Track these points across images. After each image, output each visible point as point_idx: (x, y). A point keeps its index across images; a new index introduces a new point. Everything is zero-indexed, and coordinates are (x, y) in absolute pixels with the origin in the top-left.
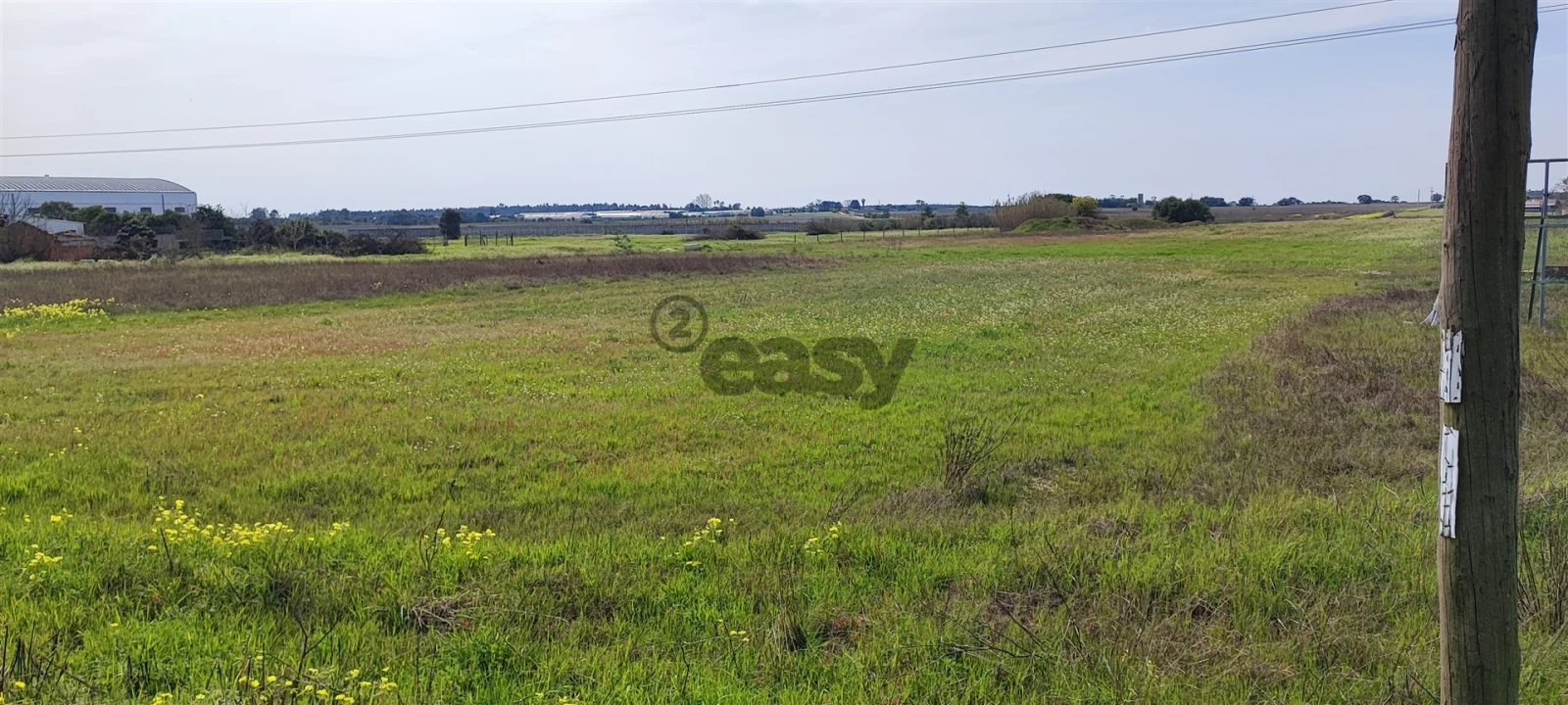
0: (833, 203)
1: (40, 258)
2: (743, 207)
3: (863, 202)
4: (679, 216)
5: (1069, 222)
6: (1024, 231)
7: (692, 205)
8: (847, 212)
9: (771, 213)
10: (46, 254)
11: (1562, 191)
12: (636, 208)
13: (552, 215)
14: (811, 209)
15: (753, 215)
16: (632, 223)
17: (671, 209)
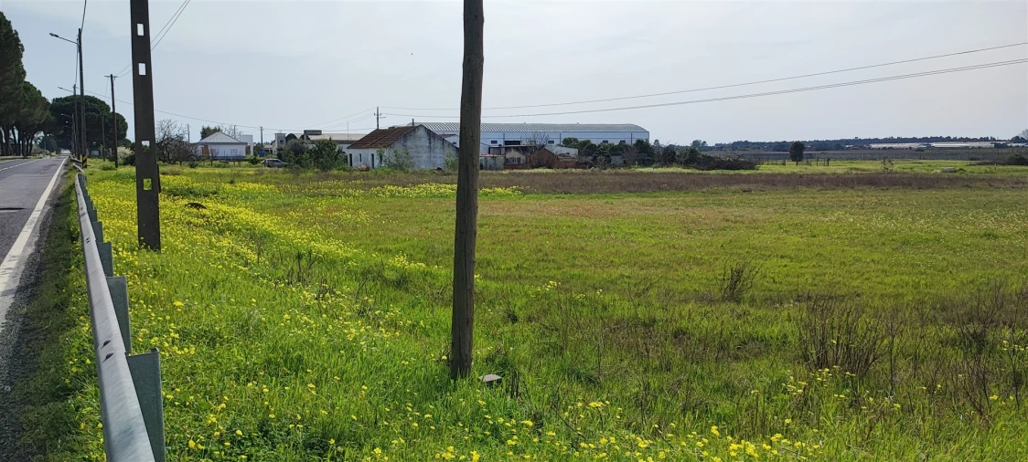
1: (550, 168)
4: (1004, 146)
7: (1017, 137)
17: (998, 141)
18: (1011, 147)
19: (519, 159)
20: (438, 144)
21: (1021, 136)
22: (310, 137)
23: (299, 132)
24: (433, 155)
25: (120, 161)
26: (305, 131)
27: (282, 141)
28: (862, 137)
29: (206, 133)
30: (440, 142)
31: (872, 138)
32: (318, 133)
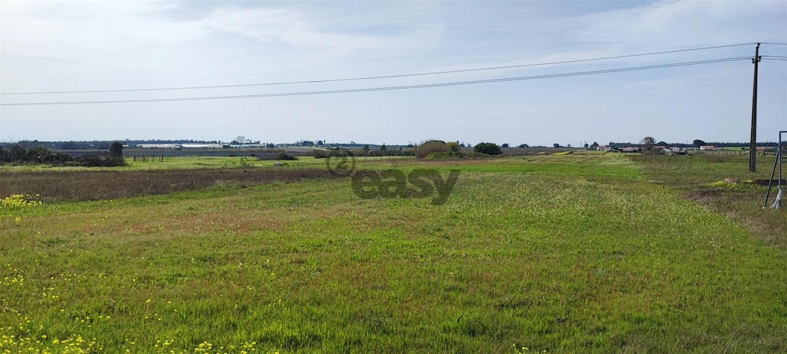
0: (309, 142)
2: (262, 143)
3: (325, 141)
4: (228, 147)
5: (452, 154)
6: (430, 158)
7: (234, 141)
8: (316, 147)
9: (277, 146)
11: (644, 143)
12: (204, 143)
13: (158, 146)
14: (298, 145)
15: (267, 147)
16: (202, 150)
17: (223, 143)
18: (232, 147)
21: (236, 141)
28: (132, 139)
31: (139, 140)
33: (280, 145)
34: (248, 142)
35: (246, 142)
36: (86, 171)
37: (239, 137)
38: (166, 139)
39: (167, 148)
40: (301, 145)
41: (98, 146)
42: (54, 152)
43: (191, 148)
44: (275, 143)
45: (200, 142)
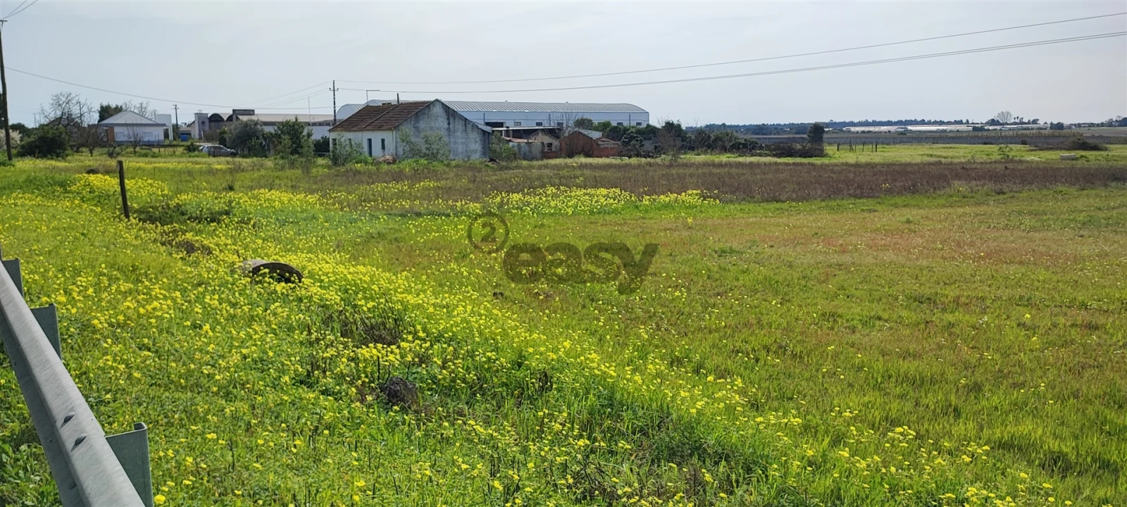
1: (588, 155)
4: (982, 129)
7: (993, 120)
9: (1070, 127)
10: (591, 152)
12: (941, 123)
13: (872, 129)
14: (1110, 124)
15: (1051, 128)
16: (938, 135)
17: (973, 123)
18: (988, 130)
19: (550, 145)
20: (459, 126)
21: (996, 119)
22: (240, 117)
23: (225, 112)
24: (452, 140)
25: (14, 151)
26: (234, 111)
27: (203, 123)
28: (837, 120)
29: (106, 112)
30: (462, 122)
31: (847, 121)
32: (251, 112)
33: (1075, 125)
34: (1017, 121)
35: (1013, 121)
36: (776, 163)
37: (1002, 113)
38: (884, 119)
39: (886, 132)
40: (1117, 124)
41: (794, 131)
42: (742, 137)
43: (920, 131)
44: (1066, 122)
45: (936, 123)
